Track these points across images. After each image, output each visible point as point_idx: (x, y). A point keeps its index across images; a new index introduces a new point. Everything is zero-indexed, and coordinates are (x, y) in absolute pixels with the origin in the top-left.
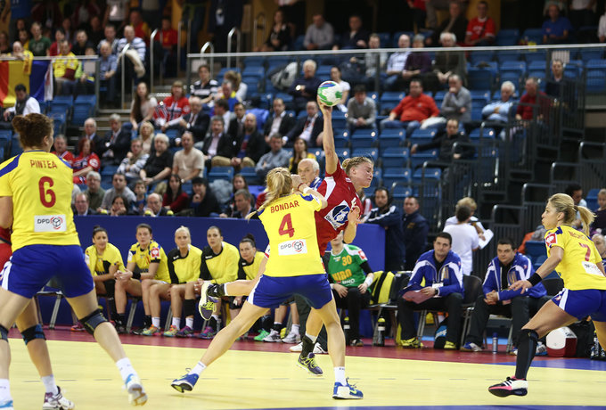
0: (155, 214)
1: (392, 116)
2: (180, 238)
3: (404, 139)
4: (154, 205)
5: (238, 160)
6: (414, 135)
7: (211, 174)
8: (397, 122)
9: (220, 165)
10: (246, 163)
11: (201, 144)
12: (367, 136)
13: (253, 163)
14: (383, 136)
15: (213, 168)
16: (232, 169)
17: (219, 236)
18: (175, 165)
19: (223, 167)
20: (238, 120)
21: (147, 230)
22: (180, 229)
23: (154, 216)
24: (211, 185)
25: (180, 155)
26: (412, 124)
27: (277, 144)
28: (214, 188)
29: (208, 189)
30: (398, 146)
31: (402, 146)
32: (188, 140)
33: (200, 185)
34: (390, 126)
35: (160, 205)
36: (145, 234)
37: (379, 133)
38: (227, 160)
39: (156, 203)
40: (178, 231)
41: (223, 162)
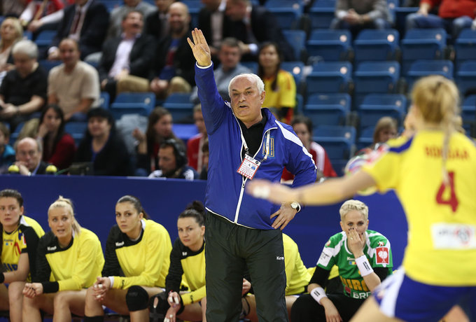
0: (31, 170)
1: (424, 9)
2: (55, 219)
3: (443, 46)
4: (29, 157)
5: (163, 83)
6: (460, 40)
7: (116, 105)
8: (434, 18)
9: (132, 91)
10: (177, 87)
11: (96, 57)
12: (380, 41)
13: (187, 87)
14: (407, 41)
15: (120, 95)
16: (153, 96)
17: (135, 215)
18: (50, 91)
19: (137, 93)
20: (162, 16)
21: (14, 201)
22: (56, 203)
23: (29, 174)
24: (118, 124)
25: (58, 75)
26: (460, 21)
27: (231, 57)
28: (122, 128)
29: (114, 131)
30: (435, 58)
31: (440, 58)
32: (71, 51)
33: (100, 121)
34: (423, 25)
35: (38, 156)
36: (12, 207)
37: (401, 36)
38: (143, 82)
39: (31, 152)
40: (52, 206)
41: (136, 85)
